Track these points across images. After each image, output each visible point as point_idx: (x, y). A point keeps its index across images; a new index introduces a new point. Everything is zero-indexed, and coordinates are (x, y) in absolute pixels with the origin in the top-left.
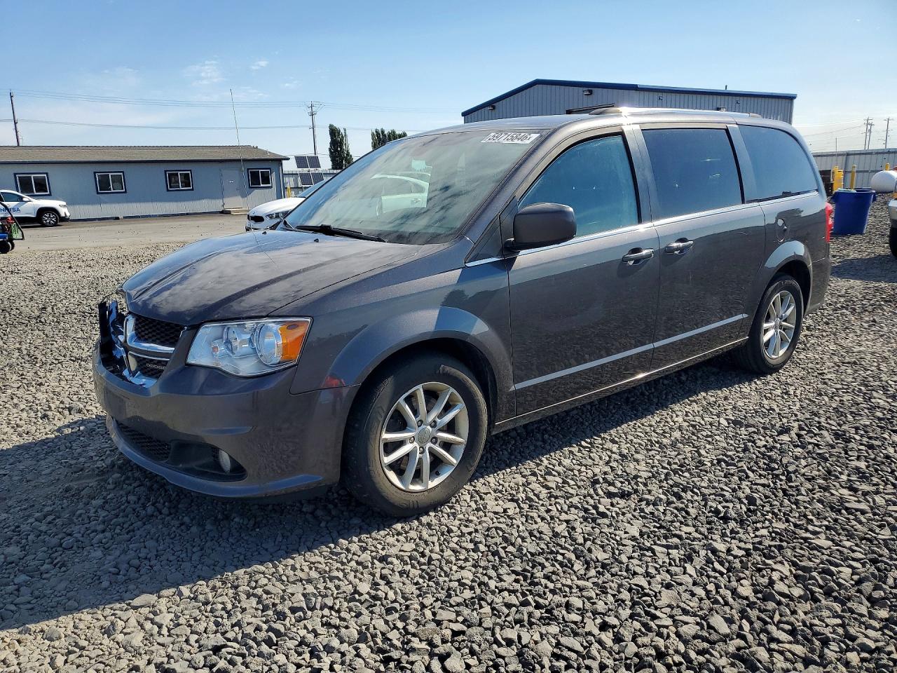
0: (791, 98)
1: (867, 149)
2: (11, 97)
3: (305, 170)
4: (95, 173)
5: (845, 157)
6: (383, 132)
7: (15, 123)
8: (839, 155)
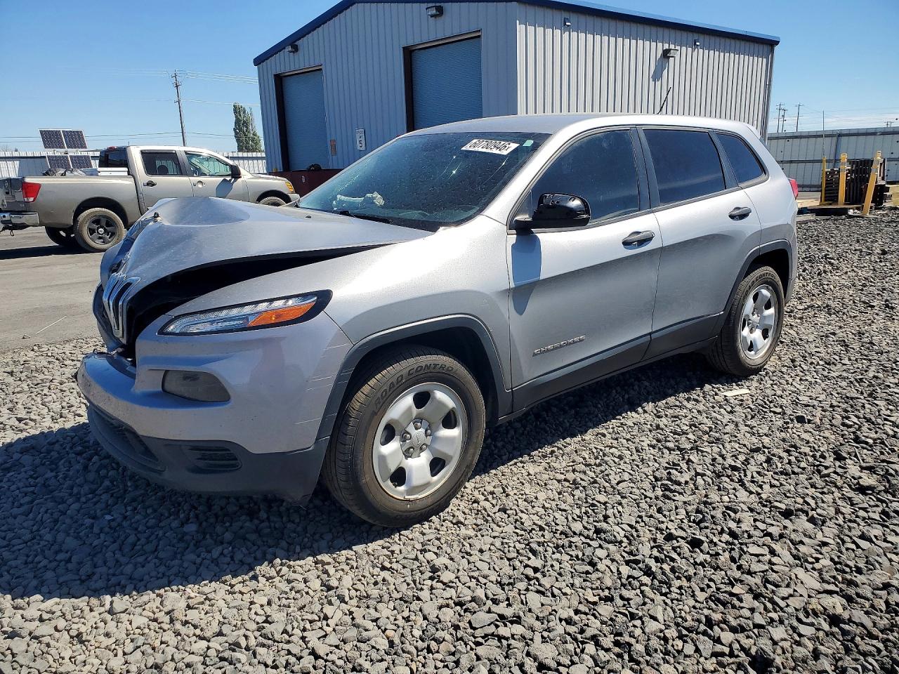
0: (771, 44)
1: (780, 131)
3: (59, 152)
5: (835, 139)
8: (827, 136)
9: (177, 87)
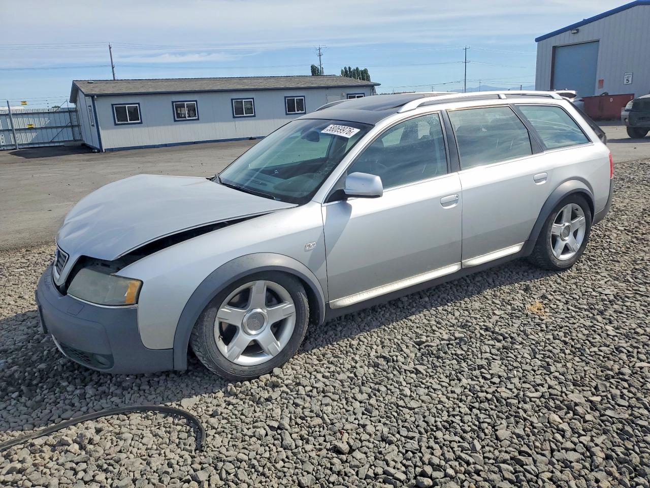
2: (110, 48)
4: (232, 100)
6: (349, 68)
7: (113, 68)
9: (320, 56)
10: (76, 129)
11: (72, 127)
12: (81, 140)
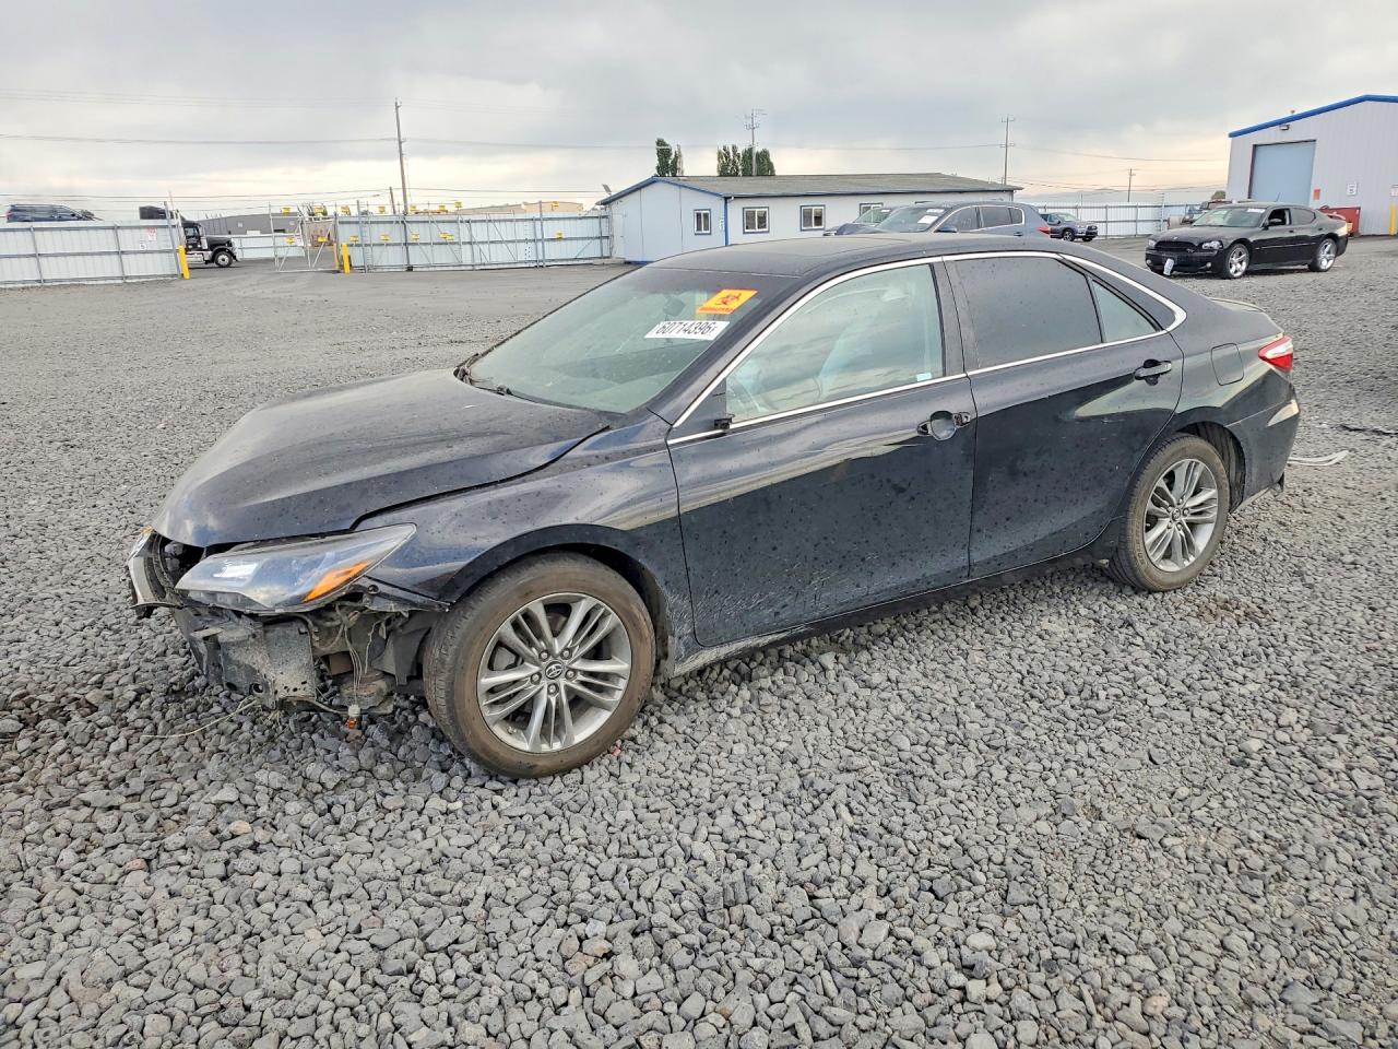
2: (397, 107)
6: (734, 148)
7: (400, 143)
10: (605, 241)
11: (601, 238)
12: (608, 257)
